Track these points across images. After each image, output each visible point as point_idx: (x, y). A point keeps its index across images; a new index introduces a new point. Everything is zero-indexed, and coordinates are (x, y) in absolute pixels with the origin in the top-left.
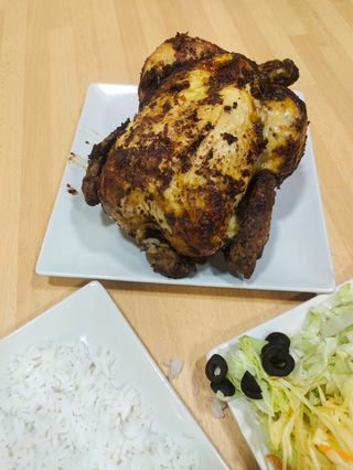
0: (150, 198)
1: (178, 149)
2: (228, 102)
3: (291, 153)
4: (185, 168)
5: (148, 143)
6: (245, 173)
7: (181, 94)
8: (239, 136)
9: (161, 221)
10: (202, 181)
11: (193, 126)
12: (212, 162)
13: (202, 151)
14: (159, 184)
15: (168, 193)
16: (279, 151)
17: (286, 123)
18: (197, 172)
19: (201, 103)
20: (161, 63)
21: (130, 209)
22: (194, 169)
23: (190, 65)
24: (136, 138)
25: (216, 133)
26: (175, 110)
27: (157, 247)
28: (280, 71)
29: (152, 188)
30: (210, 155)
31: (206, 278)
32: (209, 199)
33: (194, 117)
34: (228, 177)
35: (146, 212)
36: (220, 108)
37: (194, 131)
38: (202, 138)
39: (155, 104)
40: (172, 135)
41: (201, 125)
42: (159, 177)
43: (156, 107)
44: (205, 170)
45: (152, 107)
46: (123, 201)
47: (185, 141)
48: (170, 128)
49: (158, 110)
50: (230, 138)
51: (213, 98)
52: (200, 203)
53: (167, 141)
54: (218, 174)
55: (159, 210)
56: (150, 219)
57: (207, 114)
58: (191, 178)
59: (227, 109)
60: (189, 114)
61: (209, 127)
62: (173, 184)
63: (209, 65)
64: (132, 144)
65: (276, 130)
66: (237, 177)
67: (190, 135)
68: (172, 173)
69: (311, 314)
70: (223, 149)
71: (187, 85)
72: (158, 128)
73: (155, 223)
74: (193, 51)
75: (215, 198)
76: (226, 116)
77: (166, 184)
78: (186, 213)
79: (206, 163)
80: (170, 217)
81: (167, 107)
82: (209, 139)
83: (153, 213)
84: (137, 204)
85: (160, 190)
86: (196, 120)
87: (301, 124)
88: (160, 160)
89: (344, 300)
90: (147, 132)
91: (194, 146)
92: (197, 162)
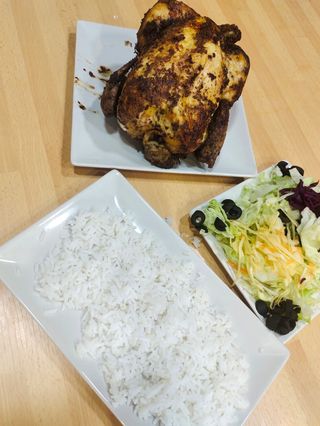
0: (162, 112)
1: (181, 81)
2: (210, 52)
3: (239, 88)
4: (187, 94)
5: (162, 76)
6: (218, 100)
7: (180, 43)
8: (217, 75)
9: (167, 128)
10: (197, 103)
11: (190, 67)
12: (202, 90)
13: (196, 84)
14: (169, 103)
15: (176, 109)
16: (235, 87)
17: (240, 70)
18: (194, 97)
19: (194, 51)
20: (159, 18)
21: (143, 120)
22: (192, 95)
23: (182, 22)
24: (153, 71)
25: (205, 72)
26: (177, 54)
27: (157, 147)
29: (164, 106)
30: (202, 86)
31: (183, 169)
32: (199, 115)
33: (190, 60)
34: (210, 101)
35: (154, 123)
36: (205, 56)
37: (191, 70)
38: (196, 75)
39: (162, 48)
40: (177, 71)
41: (195, 66)
42: (169, 99)
43: (163, 51)
44: (198, 96)
45: (161, 50)
46: (141, 114)
47: (185, 76)
48: (176, 67)
49: (165, 53)
50: (212, 77)
51: (201, 49)
52: (194, 117)
53: (175, 76)
54: (206, 99)
55: (167, 121)
56: (157, 127)
57: (198, 59)
58: (190, 101)
59: (210, 57)
60: (186, 58)
61: (200, 68)
62: (179, 103)
63: (194, 24)
64: (150, 75)
65: (234, 74)
66: (214, 102)
67: (188, 72)
68: (179, 96)
69: (245, 189)
70: (208, 83)
71: (182, 38)
72: (168, 66)
73: (161, 131)
74: (180, 12)
75: (203, 114)
76: (209, 63)
77: (175, 103)
78: (186, 123)
79: (199, 91)
80: (175, 126)
81: (172, 52)
82: (200, 76)
83: (161, 123)
84: (148, 117)
85: (171, 108)
86: (192, 63)
87: (246, 71)
88: (169, 87)
89: (263, 181)
90: (160, 67)
91: (192, 80)
92: (194, 90)
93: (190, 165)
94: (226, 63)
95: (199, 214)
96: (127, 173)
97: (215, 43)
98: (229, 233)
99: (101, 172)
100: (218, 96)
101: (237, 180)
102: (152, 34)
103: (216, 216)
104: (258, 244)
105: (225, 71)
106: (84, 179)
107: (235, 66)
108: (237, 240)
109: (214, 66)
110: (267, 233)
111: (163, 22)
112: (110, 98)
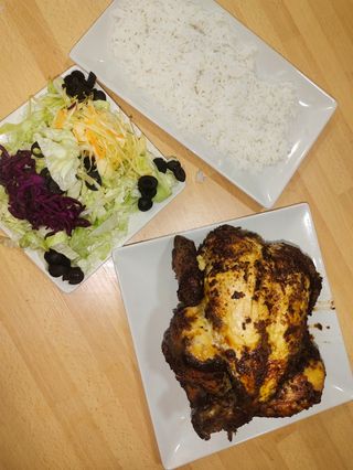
1: (268, 277)
2: (250, 328)
4: (258, 264)
5: (289, 277)
7: (286, 326)
8: (231, 303)
10: (242, 259)
11: (266, 298)
12: (243, 274)
13: (252, 279)
14: (268, 252)
15: (260, 247)
18: (248, 263)
19: (268, 322)
20: (313, 368)
22: (252, 265)
24: (299, 281)
25: (249, 296)
26: (284, 309)
29: (271, 251)
30: (245, 278)
33: (270, 306)
34: (226, 270)
36: (254, 318)
37: (264, 293)
38: (257, 289)
40: (277, 286)
42: (270, 256)
43: (298, 310)
47: (266, 284)
48: (279, 291)
49: (296, 307)
50: (238, 295)
52: (236, 247)
54: (234, 268)
57: (261, 310)
58: (251, 258)
59: (249, 320)
60: (273, 309)
61: (256, 298)
62: (260, 252)
63: (276, 370)
64: (300, 275)
66: (218, 276)
67: (265, 290)
68: (264, 259)
71: (286, 335)
72: (289, 290)
74: (295, 389)
76: (247, 312)
77: (264, 252)
78: (243, 238)
79: (246, 271)
81: (291, 310)
86: (266, 303)
88: (276, 266)
90: (295, 285)
91: (259, 283)
92: (251, 271)
94: (219, 337)
100: (216, 286)
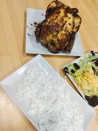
0: (54, 36)
1: (60, 26)
2: (69, 17)
3: (78, 28)
4: (62, 30)
5: (54, 24)
6: (72, 32)
7: (59, 14)
8: (71, 24)
9: (56, 41)
10: (65, 33)
11: (63, 21)
12: (67, 29)
13: (65, 27)
14: (56, 33)
15: (59, 35)
16: (77, 28)
17: (78, 22)
18: (64, 31)
19: (64, 17)
20: (53, 6)
21: (48, 38)
22: (64, 30)
23: (60, 8)
24: (51, 23)
25: (67, 23)
26: (59, 17)
27: (53, 47)
28: (75, 11)
29: (55, 34)
30: (67, 28)
31: (61, 54)
32: (66, 37)
33: (63, 19)
34: (69, 32)
35: (51, 39)
36: (67, 18)
37: (63, 22)
38: (65, 24)
39: (54, 16)
40: (59, 23)
41: (64, 21)
42: (56, 32)
43: (54, 17)
44: (66, 31)
45: (53, 16)
46: (47, 37)
47: (61, 24)
48: (58, 21)
49: (55, 17)
50: (70, 24)
51: (66, 16)
52: (64, 37)
53: (58, 24)
55: (56, 39)
56: (52, 41)
57: (65, 19)
59: (69, 18)
60: (62, 19)
61: (66, 22)
62: (60, 33)
63: (64, 8)
64: (50, 24)
65: (77, 23)
66: (71, 32)
67: (62, 23)
68: (59, 31)
69: (80, 60)
70: (69, 26)
71: (60, 12)
72: (56, 21)
73: (54, 42)
74: (59, 4)
75: (67, 36)
76: (69, 20)
77: (58, 33)
78: (62, 39)
79: (66, 29)
80: (58, 40)
81: (57, 17)
82: (66, 24)
83: (54, 39)
84: (50, 37)
85: (57, 34)
86: (63, 20)
87: (80, 23)
88: (56, 28)
89: (86, 57)
90: (53, 22)
91: (63, 26)
92: (64, 29)
93: (63, 52)
94: (74, 20)
95: (66, 68)
96: (43, 55)
97: (71, 14)
98: (76, 74)
99: (35, 55)
100: (72, 30)
101: (78, 57)
102: (50, 12)
103: (72, 69)
104: (85, 78)
105: (74, 22)
106: (30, 57)
107: (77, 21)
108: (78, 76)
109: (70, 21)
110: (88, 74)
111: (54, 8)
112: (38, 32)
